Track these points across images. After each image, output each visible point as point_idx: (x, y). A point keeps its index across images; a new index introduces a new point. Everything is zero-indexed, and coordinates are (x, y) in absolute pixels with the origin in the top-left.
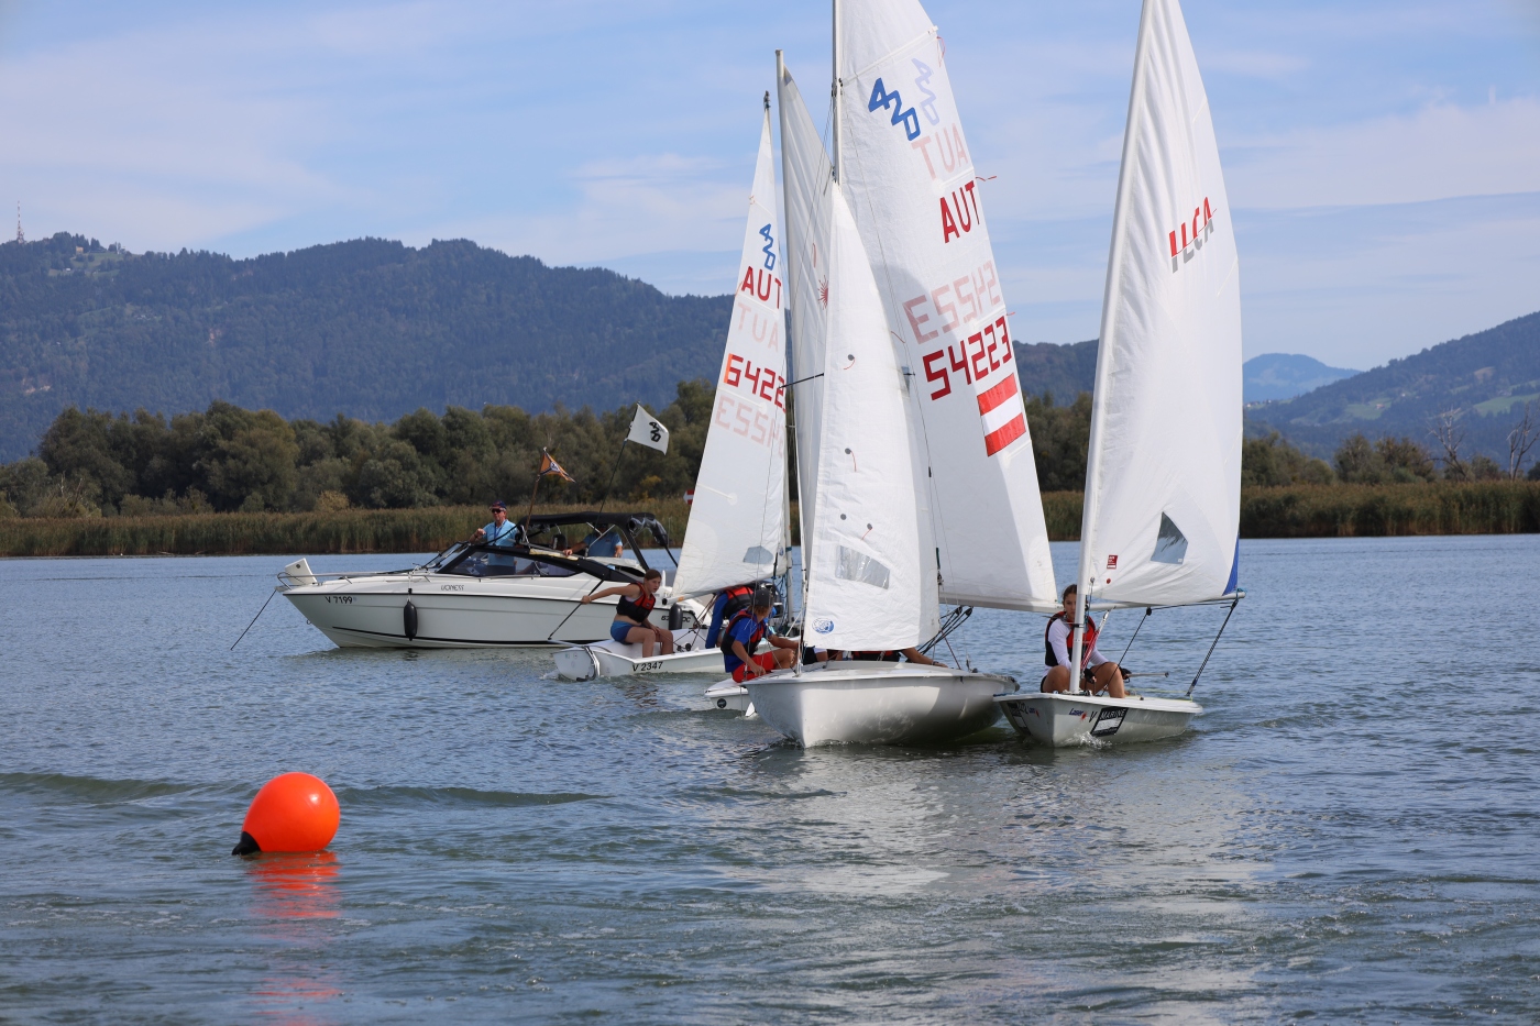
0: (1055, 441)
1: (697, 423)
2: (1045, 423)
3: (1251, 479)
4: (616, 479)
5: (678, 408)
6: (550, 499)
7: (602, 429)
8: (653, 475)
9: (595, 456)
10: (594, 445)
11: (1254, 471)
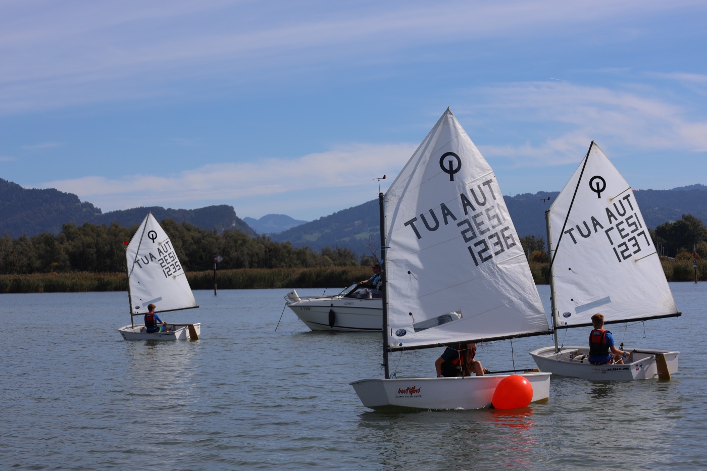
0: (219, 249)
1: (72, 241)
2: (215, 241)
3: (300, 264)
4: (37, 264)
5: (63, 235)
6: (11, 272)
7: (31, 243)
8: (54, 263)
9: (30, 254)
10: (29, 250)
11: (301, 261)
